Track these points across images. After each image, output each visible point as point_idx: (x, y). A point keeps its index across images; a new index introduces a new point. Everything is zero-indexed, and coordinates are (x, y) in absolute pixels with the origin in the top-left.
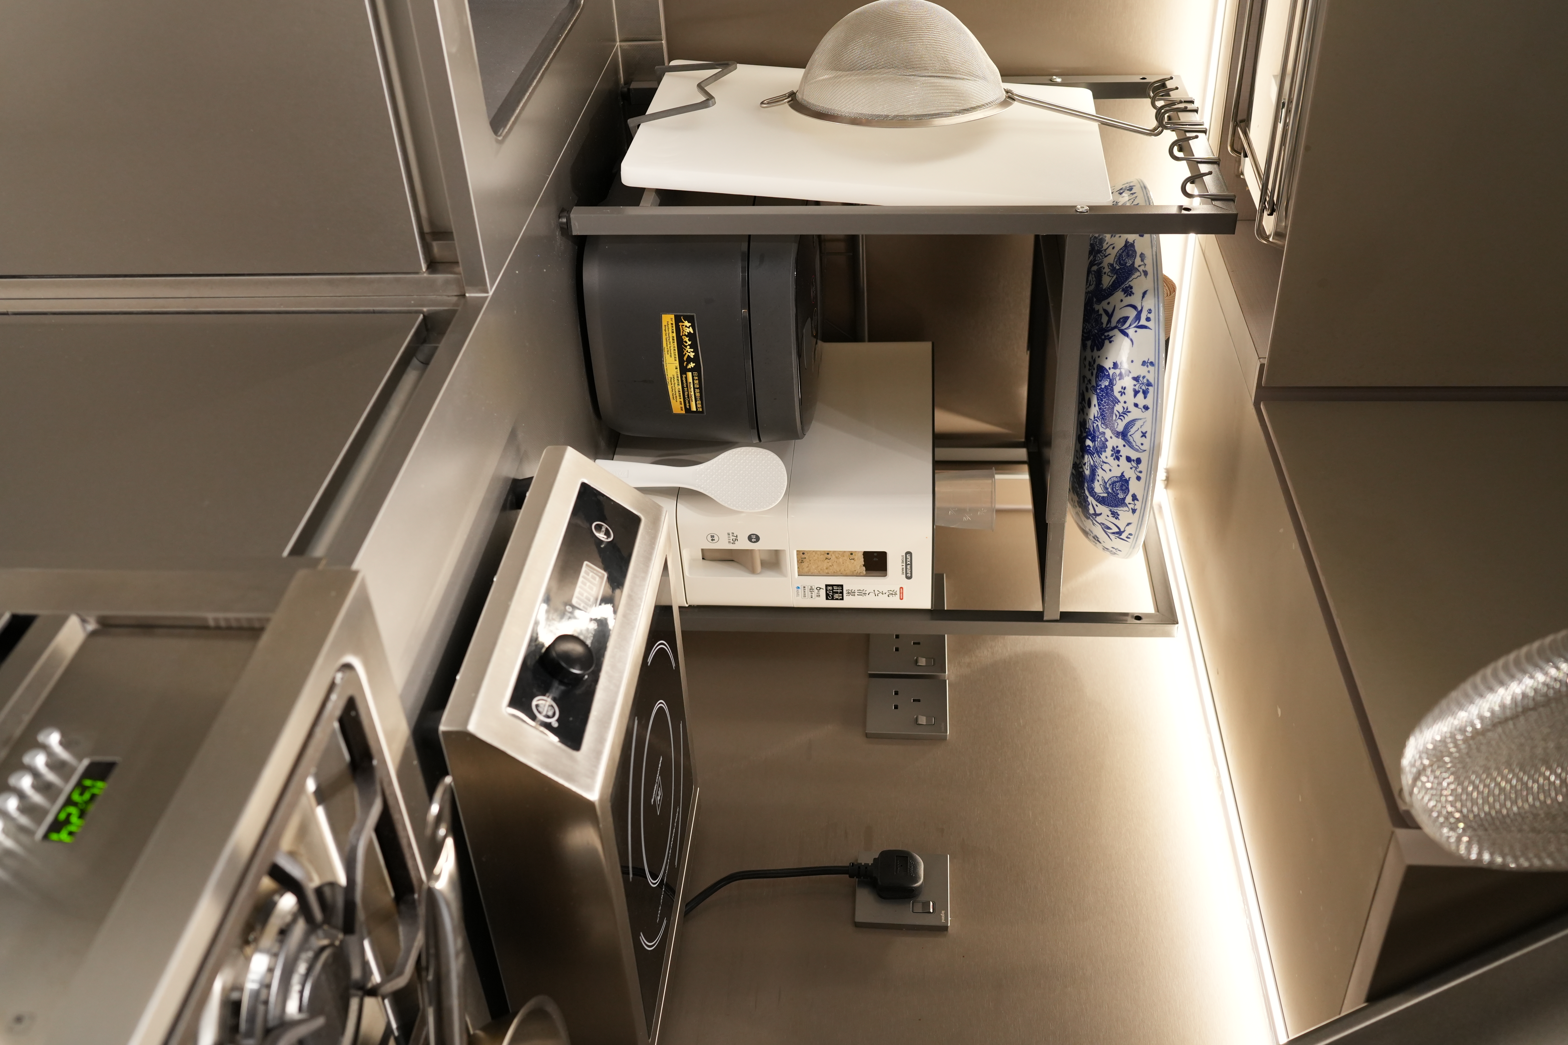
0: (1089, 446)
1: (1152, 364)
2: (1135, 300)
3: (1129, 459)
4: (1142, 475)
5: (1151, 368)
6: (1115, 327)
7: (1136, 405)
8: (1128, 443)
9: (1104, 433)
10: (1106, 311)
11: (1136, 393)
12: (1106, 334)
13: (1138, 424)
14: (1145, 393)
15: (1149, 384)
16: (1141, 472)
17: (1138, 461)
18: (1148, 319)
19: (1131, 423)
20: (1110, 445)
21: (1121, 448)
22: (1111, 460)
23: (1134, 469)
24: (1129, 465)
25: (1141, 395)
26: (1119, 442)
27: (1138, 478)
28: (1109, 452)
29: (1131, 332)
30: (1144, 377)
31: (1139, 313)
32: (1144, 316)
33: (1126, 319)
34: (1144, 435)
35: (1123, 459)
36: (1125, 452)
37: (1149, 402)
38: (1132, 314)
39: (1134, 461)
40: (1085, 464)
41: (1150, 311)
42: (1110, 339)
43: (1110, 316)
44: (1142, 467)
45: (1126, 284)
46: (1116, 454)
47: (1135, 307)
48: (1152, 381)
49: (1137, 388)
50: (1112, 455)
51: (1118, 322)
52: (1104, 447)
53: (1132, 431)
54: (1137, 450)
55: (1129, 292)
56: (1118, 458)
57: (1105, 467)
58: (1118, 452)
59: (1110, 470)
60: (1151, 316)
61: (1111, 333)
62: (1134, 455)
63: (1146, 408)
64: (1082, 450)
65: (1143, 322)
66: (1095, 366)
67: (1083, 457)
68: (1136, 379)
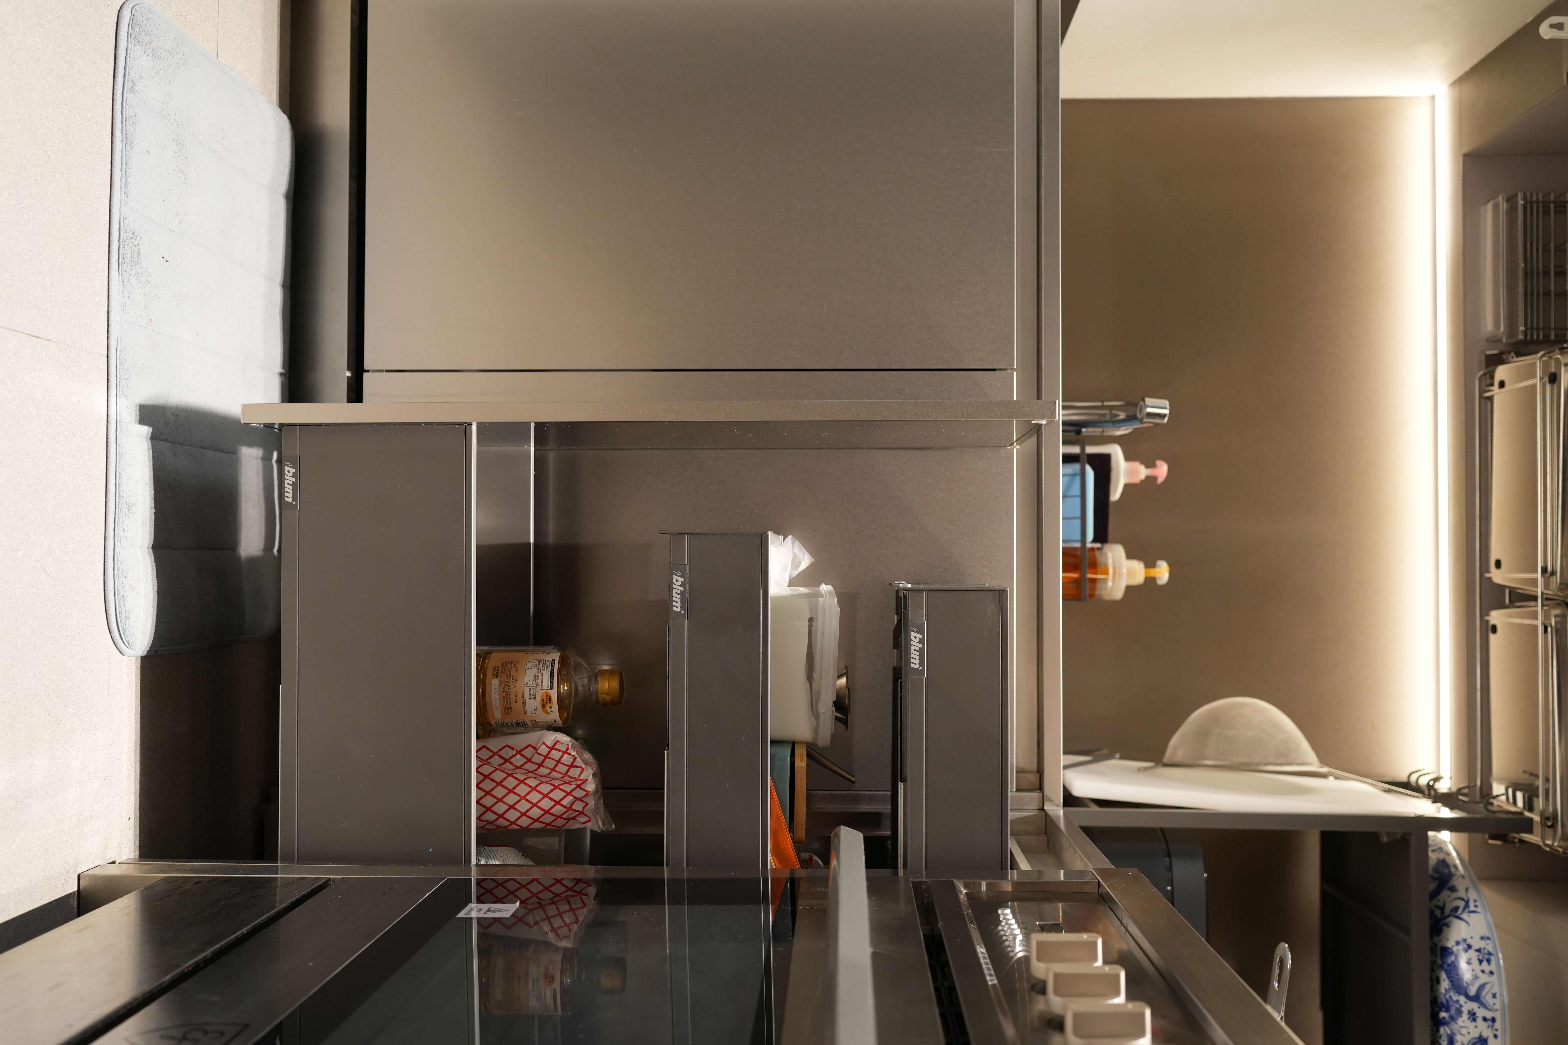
0: (1444, 1018)
1: (1488, 938)
2: (1462, 893)
3: (1485, 1019)
4: (1499, 1033)
5: (1488, 941)
6: (1450, 915)
7: (1483, 971)
8: (1483, 1005)
9: (1458, 1001)
10: (1438, 907)
11: (1481, 961)
12: (1443, 922)
13: (1488, 987)
14: (1489, 961)
15: (1490, 954)
16: (1496, 1030)
17: (1493, 1020)
18: (1476, 906)
19: (1482, 987)
20: (1465, 1010)
21: (1476, 1010)
22: (1469, 1023)
23: (1490, 1028)
24: (1486, 1024)
25: (1485, 963)
26: (1473, 1006)
27: (1496, 1036)
28: (1465, 1016)
29: (1465, 916)
30: (1484, 949)
31: (1467, 903)
32: (1471, 904)
33: (1457, 908)
34: (1494, 996)
35: (1480, 1020)
36: (1481, 1013)
37: (1493, 967)
38: (1462, 904)
39: (1489, 1020)
40: (1441, 1037)
41: (1475, 901)
42: (1448, 925)
43: (1442, 909)
44: (1498, 1025)
45: (1450, 885)
46: (1473, 1016)
47: (1462, 899)
48: (1491, 951)
49: (1481, 957)
50: (1469, 1018)
51: (1452, 911)
52: (1459, 1012)
53: (1484, 993)
54: (1490, 1010)
55: (1453, 889)
56: (1474, 1020)
57: (1464, 1031)
58: (1474, 1014)
59: (1469, 1033)
60: (1478, 904)
61: (1447, 921)
62: (1489, 1015)
63: (1492, 973)
64: (1437, 1023)
65: (1472, 908)
66: (1438, 949)
67: (1438, 1030)
68: (1478, 950)
